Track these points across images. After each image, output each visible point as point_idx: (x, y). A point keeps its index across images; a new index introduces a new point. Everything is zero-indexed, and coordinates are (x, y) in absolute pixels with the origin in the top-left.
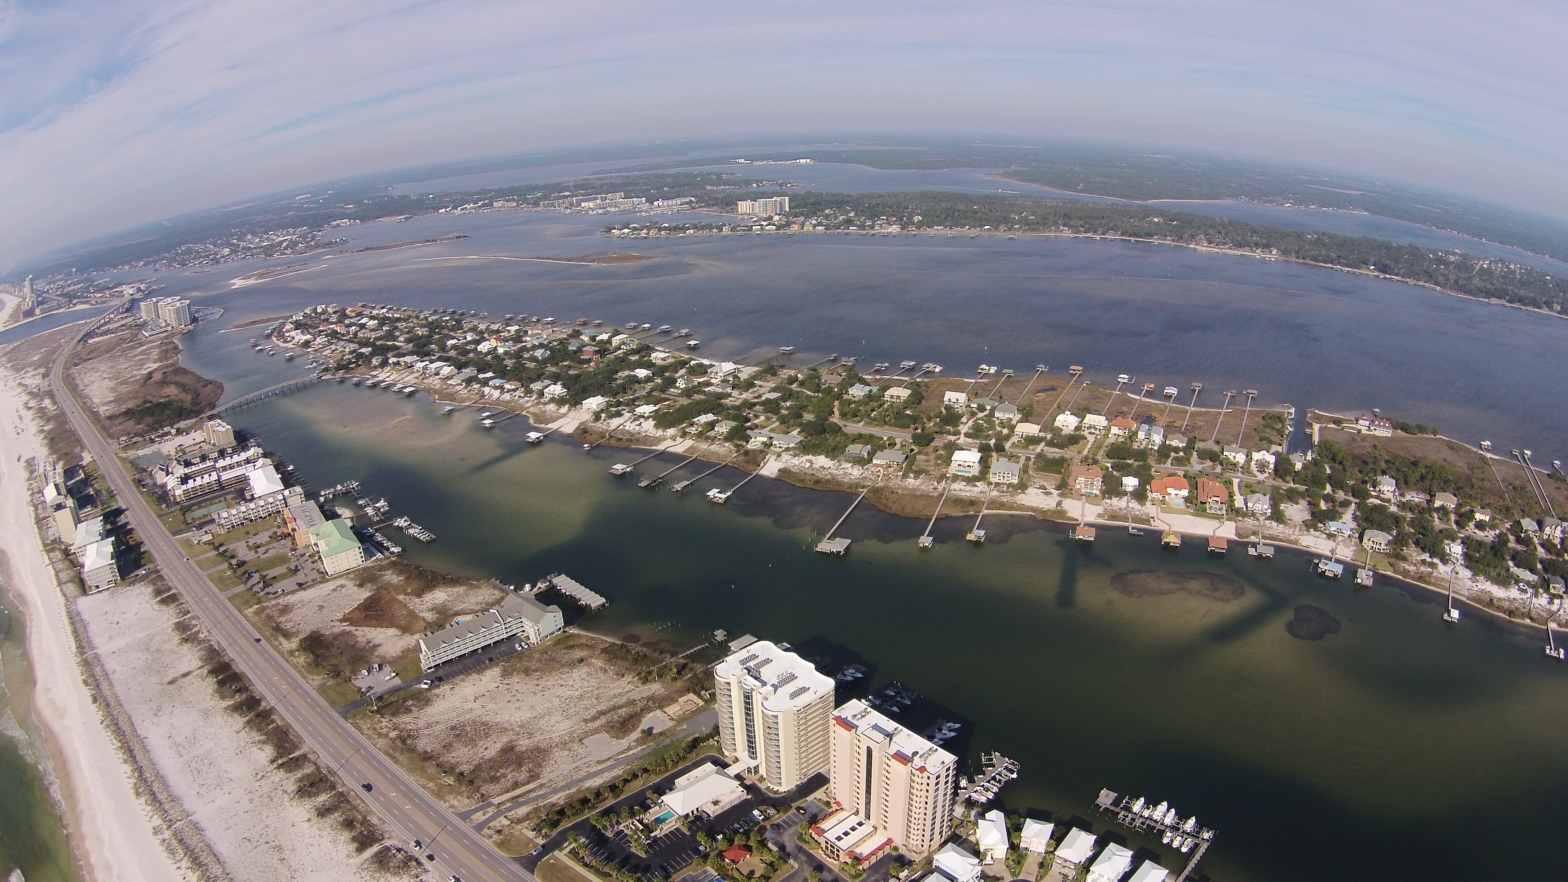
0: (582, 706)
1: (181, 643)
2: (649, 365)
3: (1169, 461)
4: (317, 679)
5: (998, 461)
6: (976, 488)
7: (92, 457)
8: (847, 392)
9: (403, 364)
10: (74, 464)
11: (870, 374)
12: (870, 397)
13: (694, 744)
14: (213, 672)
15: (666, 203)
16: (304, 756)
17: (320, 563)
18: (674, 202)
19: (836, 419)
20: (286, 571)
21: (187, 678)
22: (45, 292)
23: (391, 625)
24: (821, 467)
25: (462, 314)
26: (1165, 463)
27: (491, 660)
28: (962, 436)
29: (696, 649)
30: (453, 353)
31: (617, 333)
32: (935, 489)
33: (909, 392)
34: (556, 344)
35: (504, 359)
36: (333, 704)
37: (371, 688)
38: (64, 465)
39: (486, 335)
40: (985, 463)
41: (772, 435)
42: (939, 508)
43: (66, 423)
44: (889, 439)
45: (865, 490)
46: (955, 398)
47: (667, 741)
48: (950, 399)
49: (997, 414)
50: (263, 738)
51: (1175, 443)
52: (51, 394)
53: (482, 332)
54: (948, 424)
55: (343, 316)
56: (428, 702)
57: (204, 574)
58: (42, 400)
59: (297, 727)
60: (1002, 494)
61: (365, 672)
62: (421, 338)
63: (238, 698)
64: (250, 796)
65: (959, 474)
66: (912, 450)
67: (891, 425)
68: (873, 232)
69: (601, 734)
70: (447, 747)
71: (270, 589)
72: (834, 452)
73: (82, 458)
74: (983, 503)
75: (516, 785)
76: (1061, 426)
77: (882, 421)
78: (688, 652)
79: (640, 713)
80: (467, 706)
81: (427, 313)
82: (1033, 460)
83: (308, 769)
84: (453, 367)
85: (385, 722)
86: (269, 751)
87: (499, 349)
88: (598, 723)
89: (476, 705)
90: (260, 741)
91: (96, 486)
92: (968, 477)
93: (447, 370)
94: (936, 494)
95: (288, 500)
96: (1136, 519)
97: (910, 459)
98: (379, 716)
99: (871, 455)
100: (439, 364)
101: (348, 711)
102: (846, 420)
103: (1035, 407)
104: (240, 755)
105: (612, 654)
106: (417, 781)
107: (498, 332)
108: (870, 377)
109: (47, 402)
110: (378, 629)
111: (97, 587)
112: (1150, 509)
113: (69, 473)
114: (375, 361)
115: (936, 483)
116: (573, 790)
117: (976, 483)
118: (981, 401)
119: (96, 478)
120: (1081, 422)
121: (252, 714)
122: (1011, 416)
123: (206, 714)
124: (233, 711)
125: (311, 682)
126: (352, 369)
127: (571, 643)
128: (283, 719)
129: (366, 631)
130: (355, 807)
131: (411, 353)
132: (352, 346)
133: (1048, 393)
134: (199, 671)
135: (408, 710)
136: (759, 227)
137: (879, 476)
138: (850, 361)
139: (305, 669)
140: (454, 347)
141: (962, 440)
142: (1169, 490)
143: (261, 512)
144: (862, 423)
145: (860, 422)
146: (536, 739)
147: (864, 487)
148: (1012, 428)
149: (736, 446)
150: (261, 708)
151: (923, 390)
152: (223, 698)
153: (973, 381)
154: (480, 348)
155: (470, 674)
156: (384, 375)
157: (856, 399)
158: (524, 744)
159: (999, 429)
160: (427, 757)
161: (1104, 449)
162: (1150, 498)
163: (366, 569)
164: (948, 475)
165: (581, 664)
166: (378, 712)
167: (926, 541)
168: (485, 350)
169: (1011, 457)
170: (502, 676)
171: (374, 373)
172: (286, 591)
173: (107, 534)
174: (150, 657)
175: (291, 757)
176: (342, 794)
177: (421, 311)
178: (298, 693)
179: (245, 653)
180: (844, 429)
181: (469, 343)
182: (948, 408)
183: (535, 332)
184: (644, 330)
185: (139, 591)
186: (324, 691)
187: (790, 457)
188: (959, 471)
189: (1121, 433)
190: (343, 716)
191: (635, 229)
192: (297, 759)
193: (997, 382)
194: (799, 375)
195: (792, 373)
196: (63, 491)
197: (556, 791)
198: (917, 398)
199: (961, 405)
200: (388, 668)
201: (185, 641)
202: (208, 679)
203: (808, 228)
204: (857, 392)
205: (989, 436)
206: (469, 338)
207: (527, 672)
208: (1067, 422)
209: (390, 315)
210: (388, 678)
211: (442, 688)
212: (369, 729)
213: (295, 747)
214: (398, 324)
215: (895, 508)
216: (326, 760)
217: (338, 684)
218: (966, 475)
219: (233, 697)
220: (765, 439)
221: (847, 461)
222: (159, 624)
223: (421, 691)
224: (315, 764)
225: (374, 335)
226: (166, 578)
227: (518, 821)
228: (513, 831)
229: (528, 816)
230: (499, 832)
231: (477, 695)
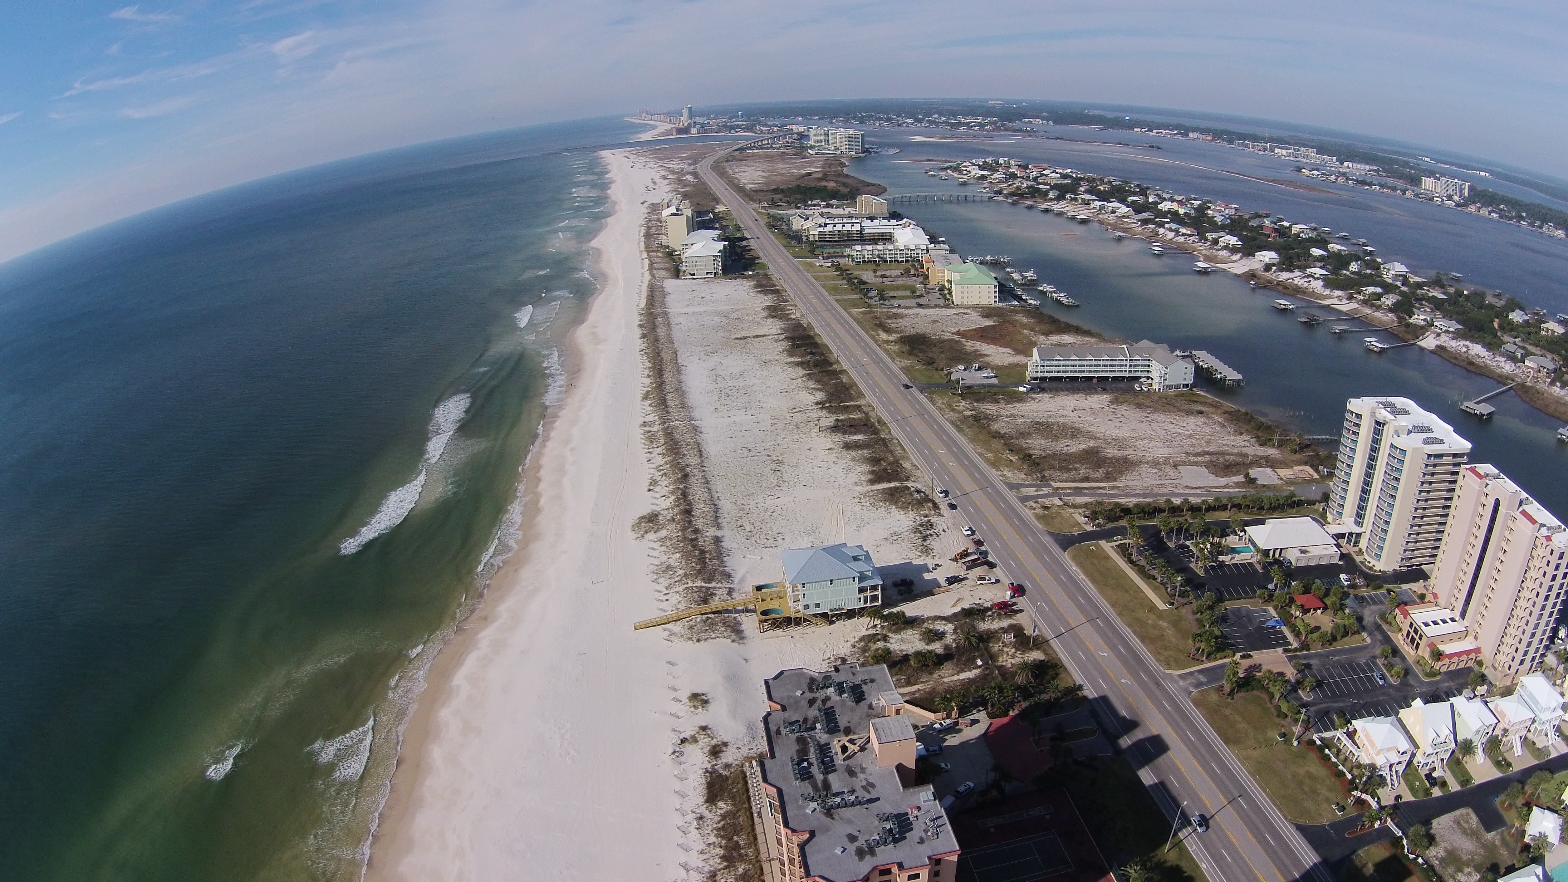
0: (1189, 443)
1: (766, 318)
2: (1325, 250)
4: (905, 362)
12: (1527, 323)
13: (1298, 504)
14: (791, 339)
17: (948, 295)
21: (759, 338)
23: (1007, 346)
24: (1477, 354)
27: (1104, 388)
33: (1564, 330)
36: (914, 381)
37: (962, 379)
45: (1515, 383)
47: (1268, 492)
50: (819, 386)
56: (1021, 402)
59: (863, 387)
61: (962, 367)
64: (776, 421)
67: (1543, 348)
69: (1200, 468)
70: (1025, 434)
71: (885, 302)
72: (1490, 347)
75: (1086, 479)
79: (1248, 465)
80: (1062, 413)
83: (856, 416)
85: (964, 403)
86: (819, 396)
87: (1180, 210)
88: (1201, 459)
89: (1073, 415)
95: (931, 250)
97: (1559, 372)
98: (960, 398)
101: (929, 388)
102: (1504, 333)
105: (1234, 417)
106: (974, 448)
110: (991, 346)
127: (1194, 399)
128: (852, 381)
129: (977, 344)
130: (891, 452)
134: (775, 336)
135: (995, 401)
136: (1440, 200)
137: (1529, 376)
139: (896, 355)
144: (1518, 339)
145: (1516, 337)
146: (1126, 452)
147: (1514, 380)
149: (1399, 318)
152: (791, 355)
155: (1076, 393)
157: (1515, 323)
158: (1112, 452)
160: (998, 436)
163: (996, 308)
165: (1200, 415)
166: (960, 395)
167: (1564, 433)
170: (1110, 402)
172: (903, 306)
175: (842, 404)
176: (882, 439)
178: (879, 367)
186: (908, 371)
187: (1449, 339)
190: (919, 390)
192: (847, 407)
200: (988, 371)
201: (772, 317)
202: (781, 342)
204: (1517, 318)
207: (1139, 405)
210: (985, 376)
211: (1042, 396)
212: (943, 404)
215: (1539, 404)
216: (880, 413)
217: (926, 370)
219: (802, 357)
220: (1427, 320)
221: (1501, 356)
222: (749, 304)
223: (1017, 392)
227: (1074, 506)
228: (1062, 512)
229: (1086, 505)
230: (1046, 508)
231: (1077, 408)
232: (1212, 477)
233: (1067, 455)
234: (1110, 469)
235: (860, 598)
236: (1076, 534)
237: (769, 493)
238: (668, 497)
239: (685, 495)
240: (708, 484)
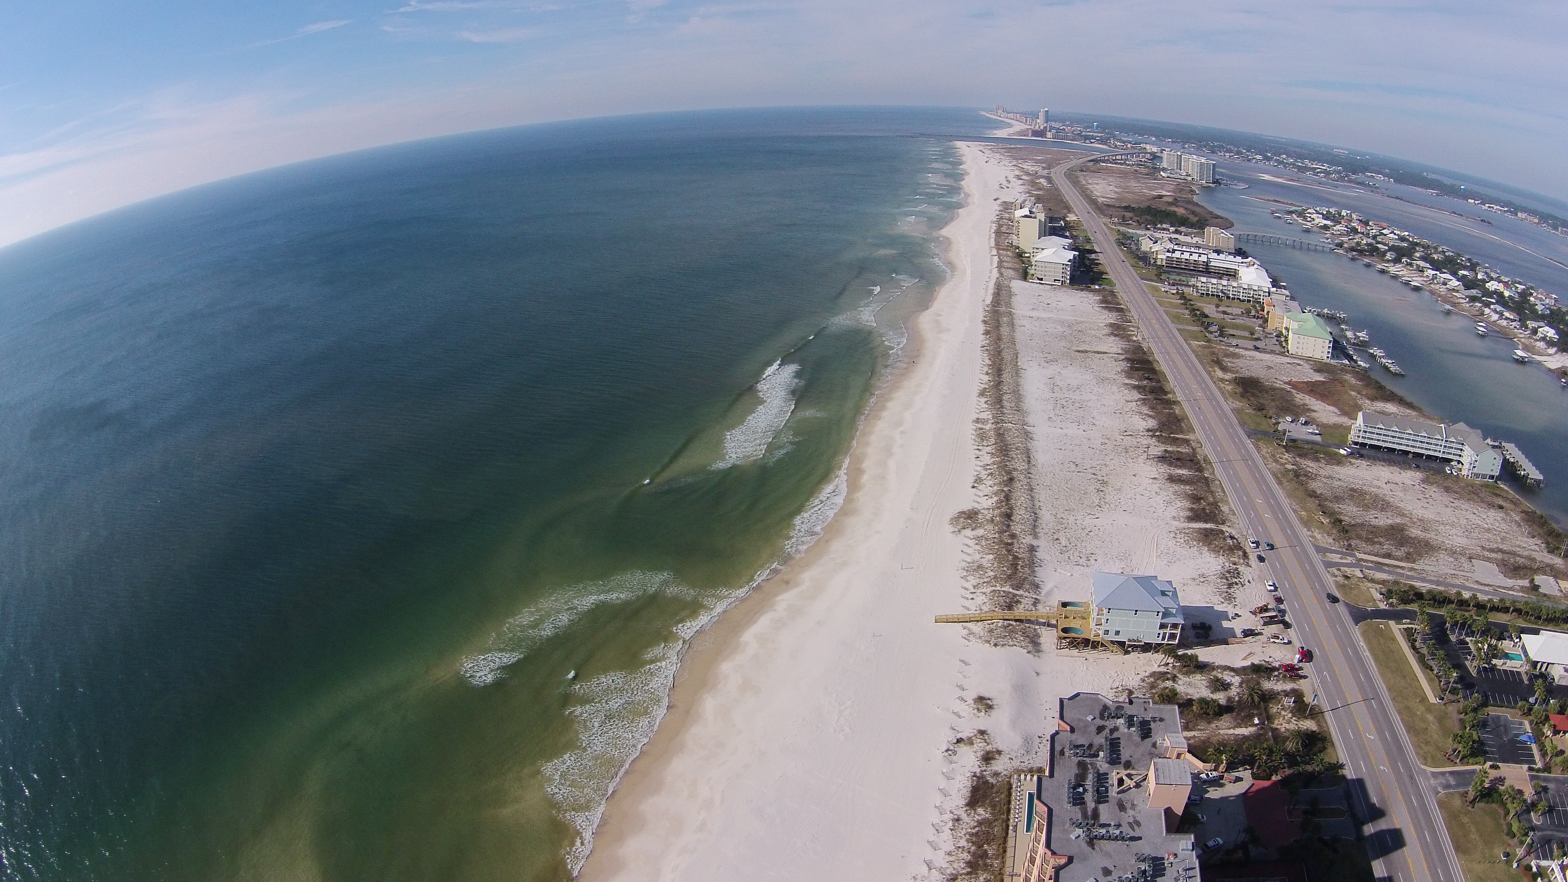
0: (1485, 537)
1: (1108, 335)
14: (1131, 360)
16: (1186, 441)
17: (1284, 344)
21: (1099, 354)
23: (1334, 404)
27: (1418, 465)
36: (1242, 424)
37: (1288, 431)
47: (1548, 603)
50: (1153, 414)
53: (1492, 278)
56: (1339, 464)
61: (1289, 419)
63: (1145, 383)
69: (1492, 564)
70: (1338, 499)
71: (1224, 340)
75: (1388, 556)
79: (1535, 571)
80: (1376, 483)
83: (1184, 450)
85: (1287, 456)
86: (1151, 423)
88: (1494, 555)
89: (1386, 487)
90: (1145, 413)
95: (1272, 294)
98: (1284, 450)
101: (1255, 434)
105: (1530, 518)
106: (1291, 505)
107: (1506, 283)
110: (1320, 402)
116: (1441, 588)
121: (1153, 397)
125: (1230, 403)
127: (1497, 492)
129: (1307, 398)
130: (1212, 492)
135: (1316, 460)
139: (1229, 394)
146: (1429, 536)
150: (1164, 396)
152: (1129, 377)
154: (1488, 285)
155: (1391, 464)
158: (1415, 532)
160: (1313, 495)
163: (1328, 364)
165: (1500, 510)
166: (1285, 447)
168: (1492, 289)
170: (1422, 481)
172: (1240, 346)
175: (1171, 435)
176: (1206, 478)
178: (1211, 404)
183: (1540, 296)
186: (1239, 412)
190: (1247, 434)
192: (1177, 439)
197: (1424, 580)
200: (1313, 427)
201: (1114, 335)
202: (1121, 362)
207: (1447, 489)
210: (1310, 432)
211: (1360, 462)
212: (1268, 452)
213: (1181, 431)
216: (1208, 452)
217: (1256, 415)
222: (1094, 318)
223: (1338, 454)
224: (1194, 450)
227: (1372, 581)
228: (1361, 584)
229: (1383, 582)
230: (1347, 577)
231: (1390, 481)
232: (1501, 576)
233: (1374, 527)
234: (1412, 550)
235: (1159, 634)
236: (1369, 609)
237: (1089, 512)
238: (991, 498)
239: (1007, 498)
240: (1031, 491)
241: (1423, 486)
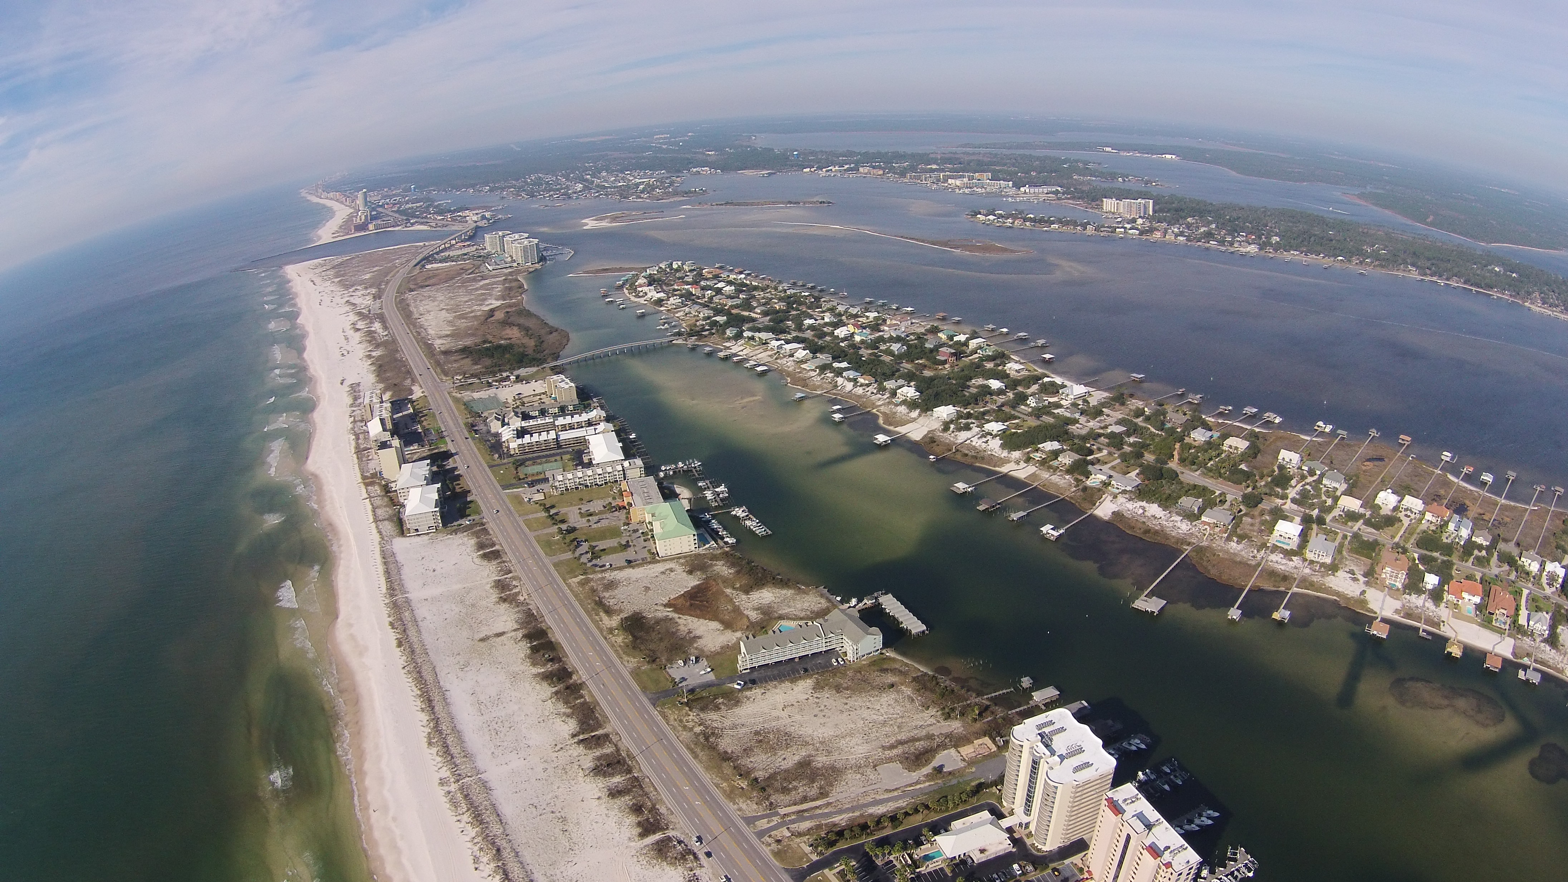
1: (498, 602)
2: (1002, 376)
3: (1471, 560)
4: (633, 662)
5: (1317, 535)
6: (1291, 563)
7: (423, 392)
8: (1189, 435)
9: (757, 339)
10: (402, 397)
11: (1213, 417)
12: (1210, 445)
13: (980, 787)
14: (528, 637)
15: (1032, 190)
16: (607, 736)
17: (652, 542)
18: (1041, 190)
19: (1173, 464)
20: (616, 545)
21: (500, 638)
22: (381, 206)
23: (715, 617)
24: (1153, 516)
25: (822, 291)
26: (1466, 561)
27: (806, 670)
28: (1289, 501)
29: (1001, 692)
30: (809, 334)
31: (974, 336)
32: (1254, 557)
33: (1247, 444)
34: (912, 337)
35: (860, 348)
36: (644, 689)
37: (684, 679)
38: (392, 396)
39: (844, 318)
40: (1304, 536)
41: (1112, 473)
42: (1253, 579)
43: (397, 351)
44: (1220, 495)
45: (1189, 548)
46: (1289, 457)
47: (954, 782)
48: (1284, 458)
49: (1325, 481)
50: (569, 711)
51: (1479, 540)
52: (382, 318)
53: (840, 315)
54: (1277, 486)
55: (700, 276)
56: (738, 703)
57: (531, 535)
58: (371, 323)
59: (603, 704)
60: (1313, 573)
61: (681, 662)
62: (778, 312)
63: (549, 667)
64: (545, 765)
65: (1279, 545)
66: (1240, 511)
67: (1225, 479)
68: (1232, 249)
69: (895, 763)
70: (748, 751)
71: (597, 562)
72: (1167, 502)
73: (411, 392)
74: (1295, 579)
75: (805, 799)
76: (1380, 504)
77: (1217, 473)
78: (993, 695)
79: (935, 750)
80: (775, 713)
81: (785, 285)
82: (1349, 538)
83: (608, 750)
84: (808, 351)
85: (692, 716)
86: (572, 725)
87: (856, 336)
88: (895, 752)
89: (784, 714)
90: (564, 714)
91: (425, 423)
92: (1287, 550)
93: (801, 354)
94: (1253, 563)
95: (627, 472)
96: (1429, 621)
97: (1237, 519)
98: (687, 708)
99: (1202, 510)
100: (794, 345)
101: (659, 698)
102: (1185, 466)
103: (1362, 479)
104: (542, 724)
105: (922, 684)
106: (712, 779)
107: (856, 316)
108: (1213, 420)
109: (377, 326)
110: (701, 620)
111: (417, 530)
112: (1443, 612)
113: (397, 405)
114: (729, 332)
115: (1256, 551)
116: (857, 814)
117: (1293, 557)
118: (1314, 464)
119: (426, 415)
120: (1400, 502)
121: (562, 685)
122: (1337, 485)
123: (514, 677)
124: (542, 679)
125: (626, 663)
126: (706, 336)
127: (885, 667)
128: (593, 696)
129: (689, 621)
130: (646, 794)
131: (767, 329)
132: (707, 312)
133: (1376, 463)
134: (513, 634)
135: (717, 708)
136: (1122, 230)
137: (1205, 535)
138: (1196, 398)
139: (622, 650)
140: (811, 327)
141: (1288, 506)
142: (1464, 595)
143: (598, 480)
144: (1198, 473)
145: (1196, 471)
146: (833, 758)
147: (1189, 544)
148: (1336, 499)
149: (1076, 480)
150: (571, 681)
151: (1260, 443)
152: (534, 664)
153: (1308, 438)
154: (836, 332)
155: (783, 682)
156: (738, 348)
157: (1196, 444)
158: (821, 760)
159: (1324, 498)
160: (726, 757)
161: (1415, 536)
162: (1445, 600)
163: (698, 556)
164: (1268, 545)
165: (891, 690)
166: (687, 704)
167: (1234, 613)
168: (842, 336)
169: (1330, 534)
170: (814, 689)
171: (727, 344)
172: (613, 566)
173: (433, 478)
174: (464, 611)
175: (593, 734)
176: (636, 779)
177: (780, 282)
178: (611, 673)
179: (564, 623)
180: (1181, 477)
181: (826, 324)
182: (1281, 468)
183: (894, 322)
184: (1001, 334)
185: (461, 541)
186: (637, 674)
187: (1125, 500)
188: (1279, 542)
189: (1434, 520)
190: (652, 703)
191: (1001, 216)
192: (598, 738)
193: (1329, 444)
194: (1146, 409)
195: (1140, 404)
196: (389, 426)
197: (841, 812)
198: (1253, 452)
199: (1294, 465)
200: (704, 662)
201: (504, 600)
202: (521, 643)
203: (1170, 237)
204: (1199, 436)
205: (1313, 504)
206: (827, 320)
207: (838, 689)
208: (1387, 499)
209: (748, 282)
210: (704, 672)
211: (754, 691)
212: (675, 720)
213: (599, 726)
214: (756, 293)
215: (1213, 572)
216: (627, 743)
217: (652, 670)
218: (1285, 547)
219: (544, 665)
220: (1104, 478)
221: (1178, 514)
222: (478, 579)
223: (733, 690)
224: (616, 746)
225: (730, 303)
226: (491, 532)
227: (800, 835)
228: (791, 843)
229: (809, 832)
230: (778, 841)
231: (786, 704)
232: (906, 773)
233: (785, 771)
234: (822, 782)
236: (805, 866)
241: (815, 695)
